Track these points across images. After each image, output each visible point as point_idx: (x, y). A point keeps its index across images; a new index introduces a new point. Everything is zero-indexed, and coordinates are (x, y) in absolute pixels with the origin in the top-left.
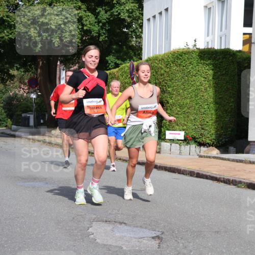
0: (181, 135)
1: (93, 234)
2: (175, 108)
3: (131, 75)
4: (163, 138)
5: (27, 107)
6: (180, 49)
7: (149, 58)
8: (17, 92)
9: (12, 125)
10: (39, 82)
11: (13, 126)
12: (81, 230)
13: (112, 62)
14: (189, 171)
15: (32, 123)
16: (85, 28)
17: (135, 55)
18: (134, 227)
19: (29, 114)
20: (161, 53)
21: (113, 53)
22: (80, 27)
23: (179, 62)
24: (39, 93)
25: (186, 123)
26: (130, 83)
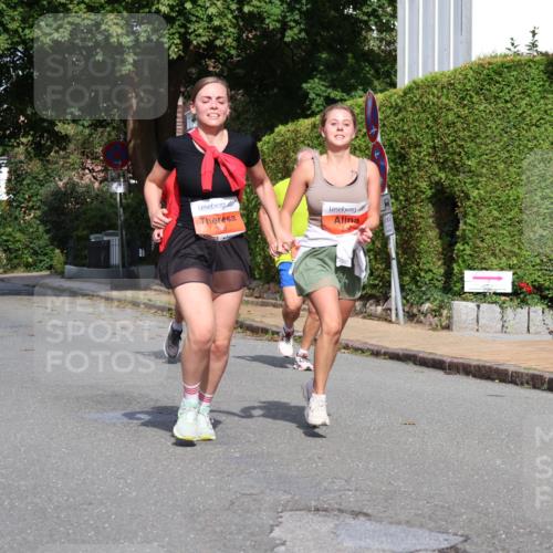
0: (504, 282)
1: (284, 544)
2: (485, 210)
3: (369, 129)
4: (456, 289)
5: (102, 217)
6: (496, 57)
7: (414, 82)
8: (76, 179)
9: (66, 263)
10: (130, 151)
11: (67, 267)
12: (252, 534)
13: (317, 95)
14: (527, 374)
15: (115, 257)
16: (246, 9)
17: (378, 75)
18: (391, 523)
19: (107, 235)
20: (446, 70)
21: (321, 72)
22: (234, 7)
23: (494, 90)
24: (133, 182)
25: (516, 249)
26: (368, 148)
